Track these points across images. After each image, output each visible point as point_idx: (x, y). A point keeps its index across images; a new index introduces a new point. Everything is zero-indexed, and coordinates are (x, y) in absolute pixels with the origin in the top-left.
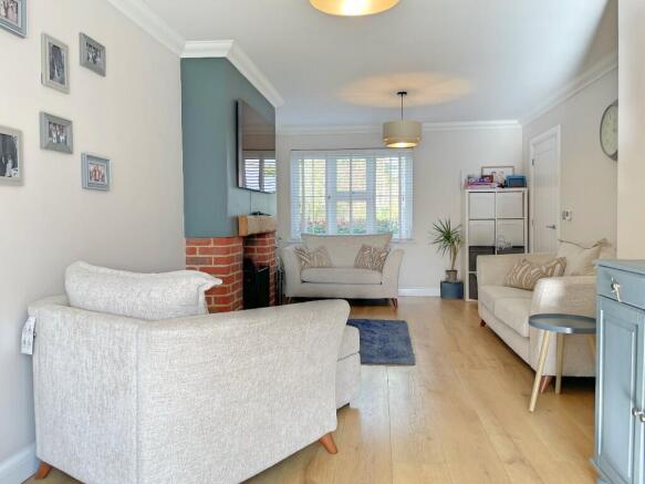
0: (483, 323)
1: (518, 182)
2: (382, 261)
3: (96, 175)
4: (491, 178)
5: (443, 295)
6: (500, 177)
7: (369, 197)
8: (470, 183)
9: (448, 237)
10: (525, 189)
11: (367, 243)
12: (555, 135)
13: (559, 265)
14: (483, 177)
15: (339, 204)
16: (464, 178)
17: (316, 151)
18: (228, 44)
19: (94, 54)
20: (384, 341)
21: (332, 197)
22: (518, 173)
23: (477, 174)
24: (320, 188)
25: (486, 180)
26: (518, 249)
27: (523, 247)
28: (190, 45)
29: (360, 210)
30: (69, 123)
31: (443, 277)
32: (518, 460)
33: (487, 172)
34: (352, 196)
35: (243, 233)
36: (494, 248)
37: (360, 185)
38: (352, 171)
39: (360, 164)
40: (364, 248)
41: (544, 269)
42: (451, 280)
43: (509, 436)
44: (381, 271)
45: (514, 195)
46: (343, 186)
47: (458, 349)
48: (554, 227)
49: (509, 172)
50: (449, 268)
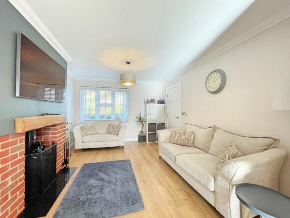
0: (160, 157)
2: (118, 130)
4: (154, 100)
5: (139, 140)
6: (157, 100)
7: (113, 105)
8: (148, 102)
9: (141, 120)
10: (165, 105)
11: (112, 123)
12: (178, 86)
13: (192, 135)
14: (152, 100)
15: (101, 108)
16: (146, 100)
21: (98, 105)
22: (161, 99)
23: (150, 99)
24: (93, 102)
27: (164, 123)
29: (109, 110)
34: (106, 105)
37: (109, 101)
38: (105, 96)
39: (109, 93)
40: (110, 125)
42: (142, 135)
44: (118, 135)
45: (161, 106)
46: (102, 101)
48: (178, 117)
50: (141, 131)
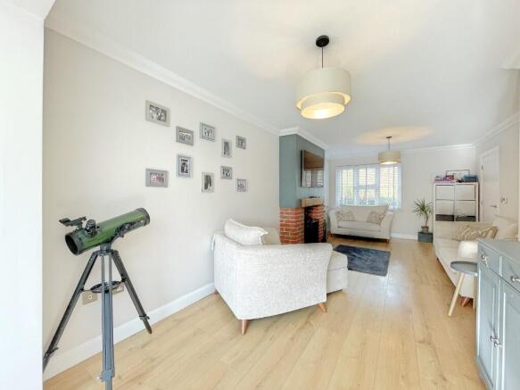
0: (438, 260)
1: (472, 179)
2: (381, 219)
3: (241, 186)
4: (452, 177)
5: (419, 240)
6: (459, 176)
7: (377, 188)
8: (438, 180)
9: (423, 209)
10: (477, 184)
11: (374, 210)
12: (495, 153)
13: (491, 231)
14: (447, 177)
15: (360, 191)
16: (434, 177)
17: (348, 166)
18: (297, 128)
19: (241, 142)
20: (373, 261)
21: (357, 187)
23: (443, 175)
24: (351, 183)
25: (449, 178)
26: (471, 218)
27: (474, 217)
28: (282, 131)
29: (371, 194)
30: (231, 168)
31: (420, 230)
32: (427, 342)
33: (449, 174)
34: (366, 187)
35: (303, 206)
36: (453, 216)
37: (371, 182)
38: (367, 175)
39: (371, 171)
40: (372, 213)
41: (480, 233)
42: (425, 231)
43: (427, 327)
44: (379, 224)
46: (362, 182)
47: (416, 272)
48: (495, 207)
49: (466, 173)
50: (424, 225)
